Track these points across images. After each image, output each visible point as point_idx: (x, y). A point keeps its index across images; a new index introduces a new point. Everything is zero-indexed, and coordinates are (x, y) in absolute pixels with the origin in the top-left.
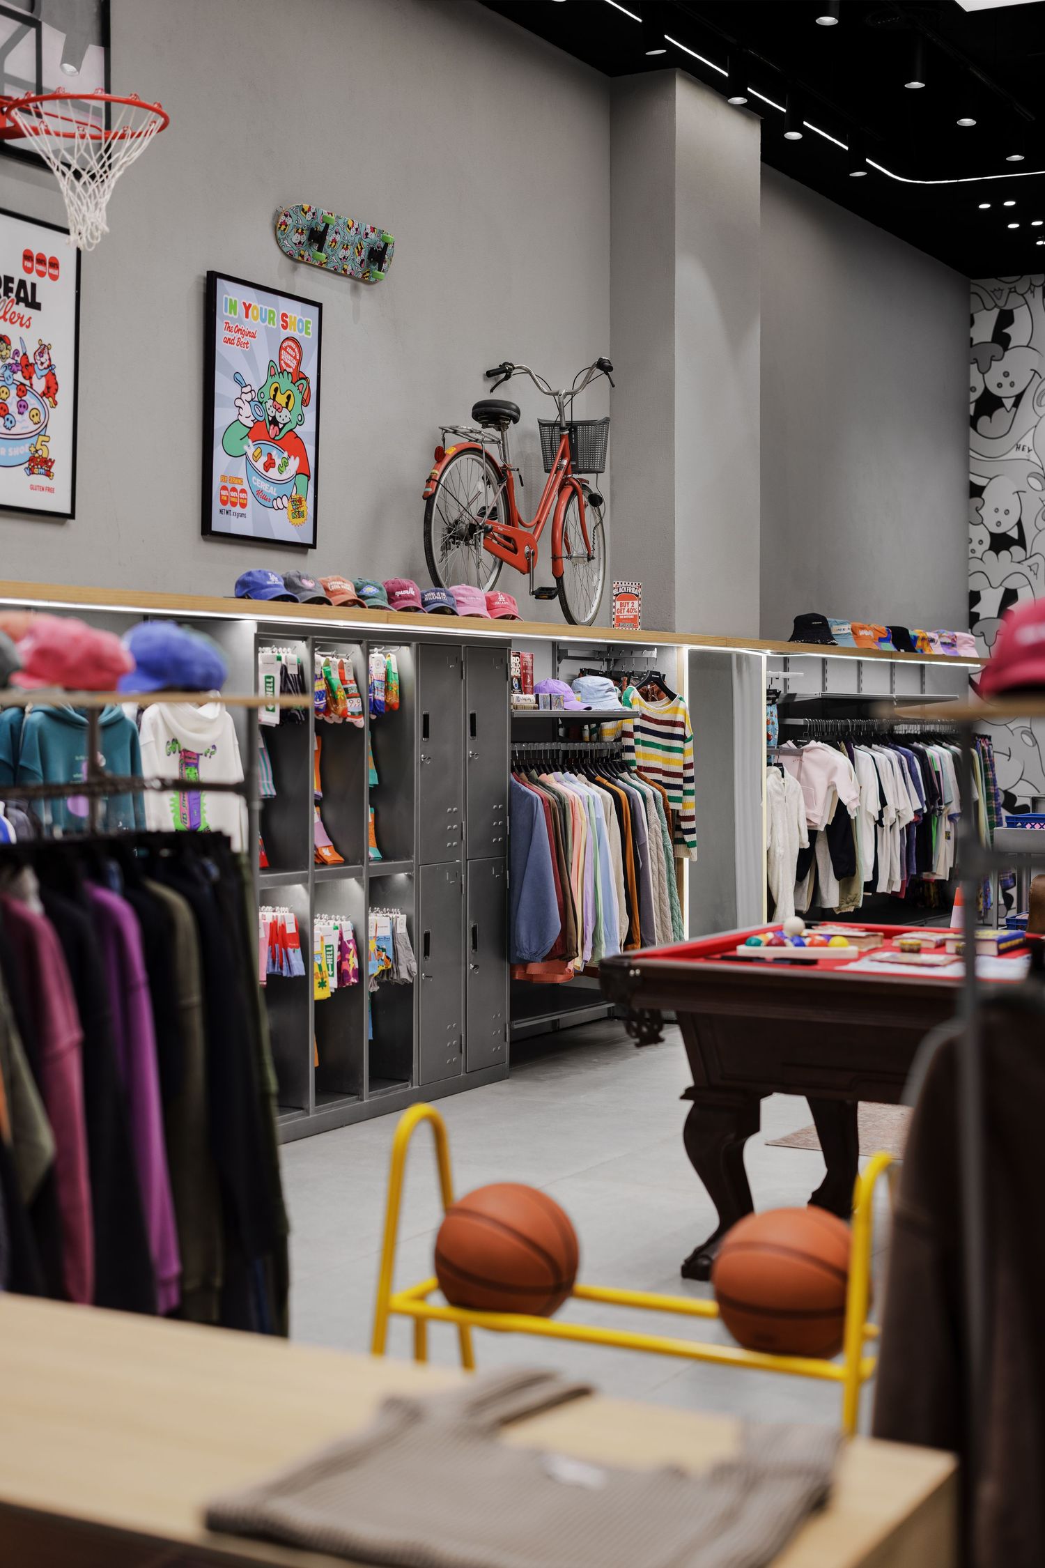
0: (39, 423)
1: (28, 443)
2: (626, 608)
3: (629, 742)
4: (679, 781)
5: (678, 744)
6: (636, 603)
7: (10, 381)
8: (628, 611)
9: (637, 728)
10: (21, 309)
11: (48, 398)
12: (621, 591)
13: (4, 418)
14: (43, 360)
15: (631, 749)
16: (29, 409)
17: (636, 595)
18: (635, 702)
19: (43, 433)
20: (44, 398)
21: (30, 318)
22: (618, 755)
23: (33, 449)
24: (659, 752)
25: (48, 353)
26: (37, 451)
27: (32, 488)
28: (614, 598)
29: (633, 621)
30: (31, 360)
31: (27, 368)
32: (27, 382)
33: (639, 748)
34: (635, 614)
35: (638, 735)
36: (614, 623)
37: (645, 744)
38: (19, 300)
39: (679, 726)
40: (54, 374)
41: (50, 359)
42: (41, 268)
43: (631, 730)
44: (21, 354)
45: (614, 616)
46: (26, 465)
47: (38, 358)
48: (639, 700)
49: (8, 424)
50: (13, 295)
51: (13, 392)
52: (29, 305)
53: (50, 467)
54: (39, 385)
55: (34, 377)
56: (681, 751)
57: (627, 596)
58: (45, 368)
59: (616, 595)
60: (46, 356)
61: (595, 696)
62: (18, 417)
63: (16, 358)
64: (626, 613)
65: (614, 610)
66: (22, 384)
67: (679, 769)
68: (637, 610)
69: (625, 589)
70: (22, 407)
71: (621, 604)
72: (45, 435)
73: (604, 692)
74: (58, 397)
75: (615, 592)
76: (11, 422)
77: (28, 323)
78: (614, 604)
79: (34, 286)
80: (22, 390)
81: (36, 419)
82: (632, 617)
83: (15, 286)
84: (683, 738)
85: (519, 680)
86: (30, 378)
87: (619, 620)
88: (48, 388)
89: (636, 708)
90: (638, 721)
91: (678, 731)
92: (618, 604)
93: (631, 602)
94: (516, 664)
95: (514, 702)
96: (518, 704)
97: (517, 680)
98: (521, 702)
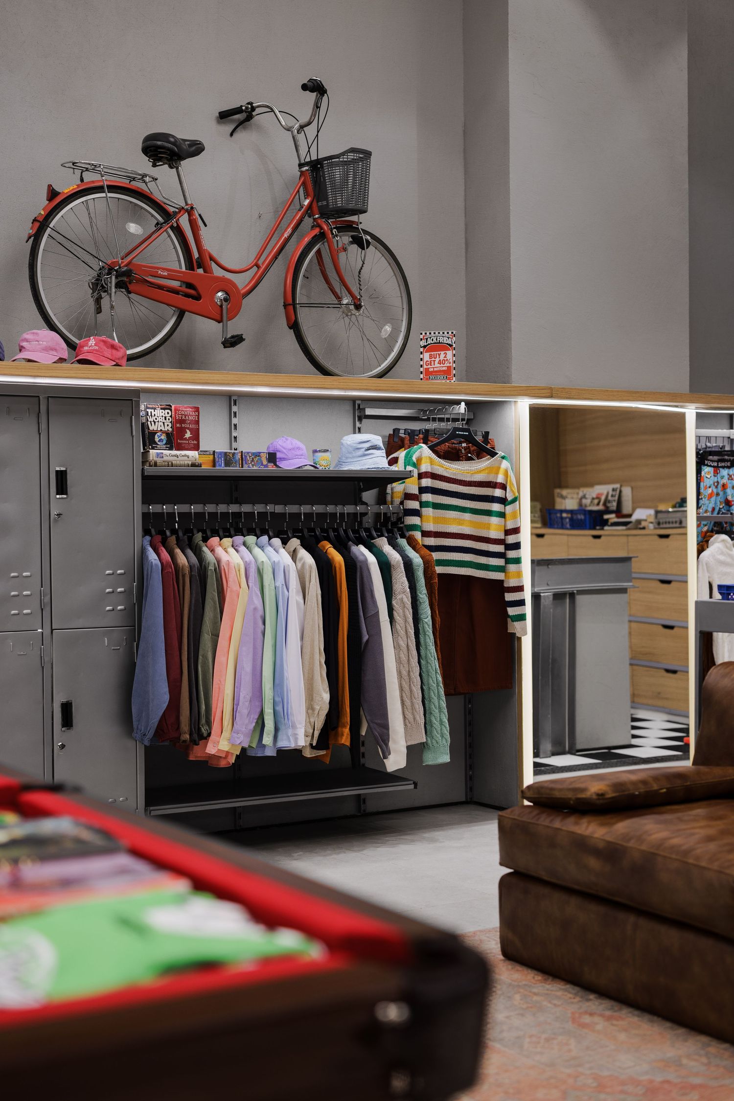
2: (437, 360)
3: (414, 505)
4: (500, 548)
5: (496, 507)
6: (450, 354)
8: (440, 363)
9: (423, 490)
12: (430, 341)
15: (416, 513)
17: (451, 346)
18: (423, 461)
22: (400, 520)
24: (467, 516)
28: (422, 350)
29: (447, 373)
33: (428, 512)
34: (448, 365)
35: (427, 497)
36: (422, 376)
37: (436, 506)
39: (498, 488)
43: (416, 492)
45: (422, 369)
48: (431, 459)
56: (502, 515)
57: (439, 347)
59: (425, 347)
61: (354, 455)
64: (437, 365)
65: (421, 363)
67: (500, 535)
68: (451, 361)
69: (435, 340)
71: (431, 357)
73: (363, 450)
75: (423, 343)
78: (421, 356)
82: (444, 369)
84: (503, 501)
85: (168, 434)
87: (427, 372)
89: (425, 467)
90: (426, 482)
91: (498, 493)
92: (426, 356)
93: (442, 353)
94: (165, 418)
95: (151, 459)
96: (159, 460)
97: (164, 435)
98: (165, 458)
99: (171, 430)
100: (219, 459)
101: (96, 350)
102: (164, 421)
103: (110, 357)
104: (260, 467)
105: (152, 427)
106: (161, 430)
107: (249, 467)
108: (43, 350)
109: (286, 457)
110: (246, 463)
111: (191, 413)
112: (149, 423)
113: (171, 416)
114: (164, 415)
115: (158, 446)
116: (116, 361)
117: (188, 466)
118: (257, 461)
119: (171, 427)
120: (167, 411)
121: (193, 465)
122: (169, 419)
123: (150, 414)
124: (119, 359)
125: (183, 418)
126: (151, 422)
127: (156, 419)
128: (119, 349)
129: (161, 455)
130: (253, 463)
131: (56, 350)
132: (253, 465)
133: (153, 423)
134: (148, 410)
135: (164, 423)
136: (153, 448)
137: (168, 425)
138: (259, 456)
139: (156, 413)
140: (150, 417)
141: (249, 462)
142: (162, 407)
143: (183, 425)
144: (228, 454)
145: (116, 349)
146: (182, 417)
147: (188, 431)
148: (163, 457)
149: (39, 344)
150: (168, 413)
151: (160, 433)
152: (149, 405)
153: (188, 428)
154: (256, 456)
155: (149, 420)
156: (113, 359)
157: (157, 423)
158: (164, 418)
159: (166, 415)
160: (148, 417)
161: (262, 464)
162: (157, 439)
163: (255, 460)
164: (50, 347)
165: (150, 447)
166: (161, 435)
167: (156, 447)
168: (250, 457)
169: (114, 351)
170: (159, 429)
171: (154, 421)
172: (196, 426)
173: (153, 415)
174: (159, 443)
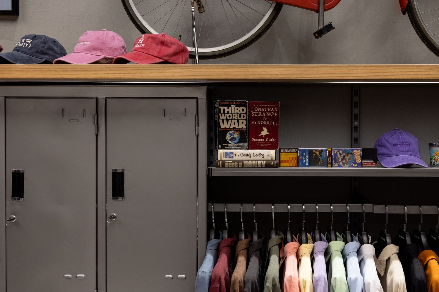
85: (242, 132)
94: (240, 115)
95: (219, 159)
96: (228, 160)
97: (238, 133)
98: (235, 158)
99: (245, 127)
100: (303, 158)
101: (142, 48)
102: (239, 118)
103: (156, 55)
104: (352, 166)
105: (224, 126)
106: (234, 128)
107: (339, 166)
108: (86, 50)
109: (389, 153)
110: (336, 161)
111: (269, 109)
112: (221, 121)
113: (246, 113)
114: (239, 113)
115: (229, 145)
116: (163, 58)
117: (262, 166)
118: (349, 159)
119: (246, 125)
120: (242, 108)
121: (268, 165)
122: (244, 117)
123: (222, 112)
124: (167, 56)
125: (260, 114)
126: (223, 120)
127: (230, 116)
128: (170, 45)
129: (231, 155)
130: (344, 161)
131: (100, 50)
132: (344, 164)
133: (225, 121)
134: (220, 107)
135: (238, 121)
136: (223, 148)
137: (243, 123)
138: (351, 154)
139: (230, 110)
140: (223, 114)
141: (340, 160)
142: (238, 103)
143: (259, 123)
144: (314, 151)
145: (167, 46)
146: (258, 114)
147: (265, 129)
148: (233, 157)
149: (84, 45)
150: (243, 110)
151: (233, 131)
152: (222, 102)
153: (265, 126)
154: (348, 153)
155: (221, 118)
156: (160, 56)
157: (230, 121)
158: (238, 115)
159: (242, 112)
160: (220, 114)
161: (355, 163)
162: (228, 138)
163: (347, 158)
164: (93, 46)
165: (220, 146)
166: (234, 133)
167: (227, 146)
168: (340, 154)
169: (164, 48)
170: (232, 127)
171: (226, 119)
172: (275, 123)
173: (226, 112)
174: (230, 142)
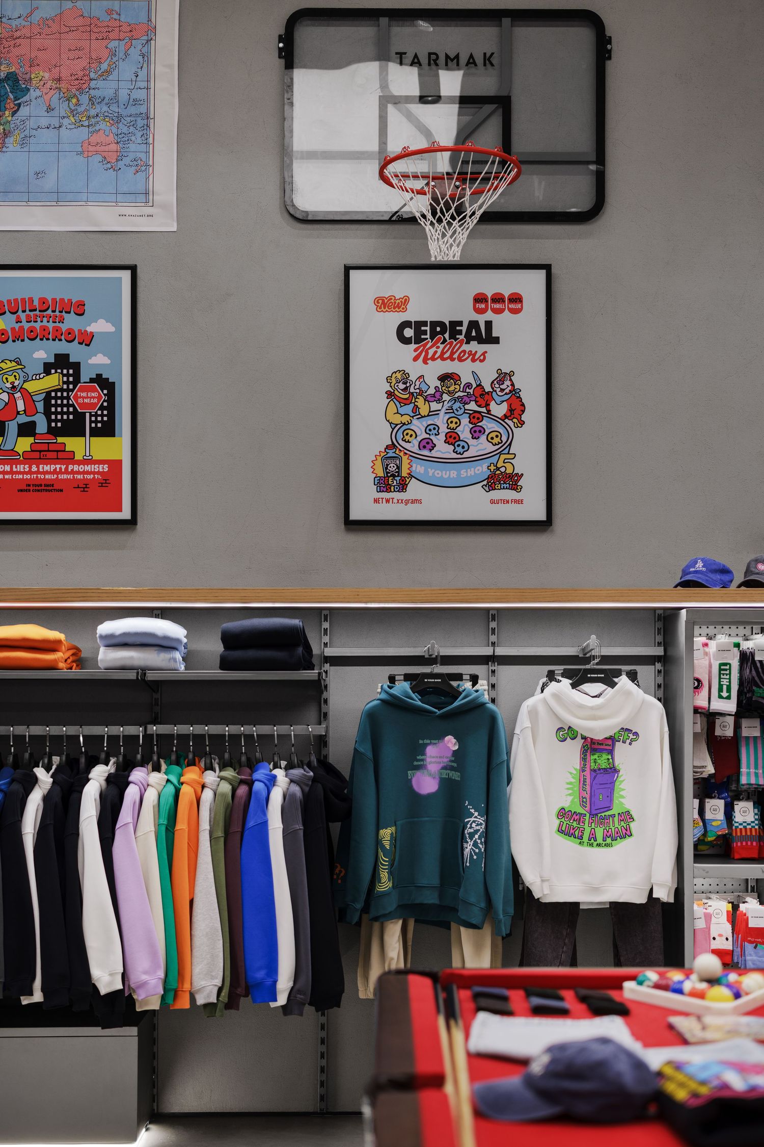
0: (499, 443)
1: (485, 464)
7: (461, 412)
10: (474, 346)
11: (512, 420)
13: (454, 445)
14: (503, 387)
16: (486, 433)
19: (506, 451)
20: (506, 420)
21: (486, 352)
23: (492, 468)
25: (511, 380)
26: (498, 469)
27: (493, 502)
30: (488, 388)
31: (482, 396)
32: (484, 410)
38: (469, 339)
40: (519, 397)
41: (513, 385)
42: (497, 306)
44: (474, 386)
46: (485, 483)
47: (497, 386)
49: (459, 449)
50: (462, 337)
51: (465, 420)
52: (481, 341)
53: (518, 481)
54: (499, 410)
55: (493, 404)
58: (506, 394)
60: (508, 383)
62: (471, 442)
63: (468, 390)
66: (475, 412)
70: (476, 432)
72: (508, 453)
74: (523, 418)
76: (463, 447)
77: (482, 358)
79: (489, 324)
80: (475, 418)
81: (496, 440)
83: (464, 329)
86: (487, 405)
88: (511, 410)
